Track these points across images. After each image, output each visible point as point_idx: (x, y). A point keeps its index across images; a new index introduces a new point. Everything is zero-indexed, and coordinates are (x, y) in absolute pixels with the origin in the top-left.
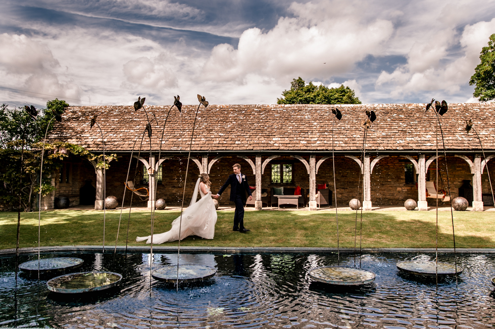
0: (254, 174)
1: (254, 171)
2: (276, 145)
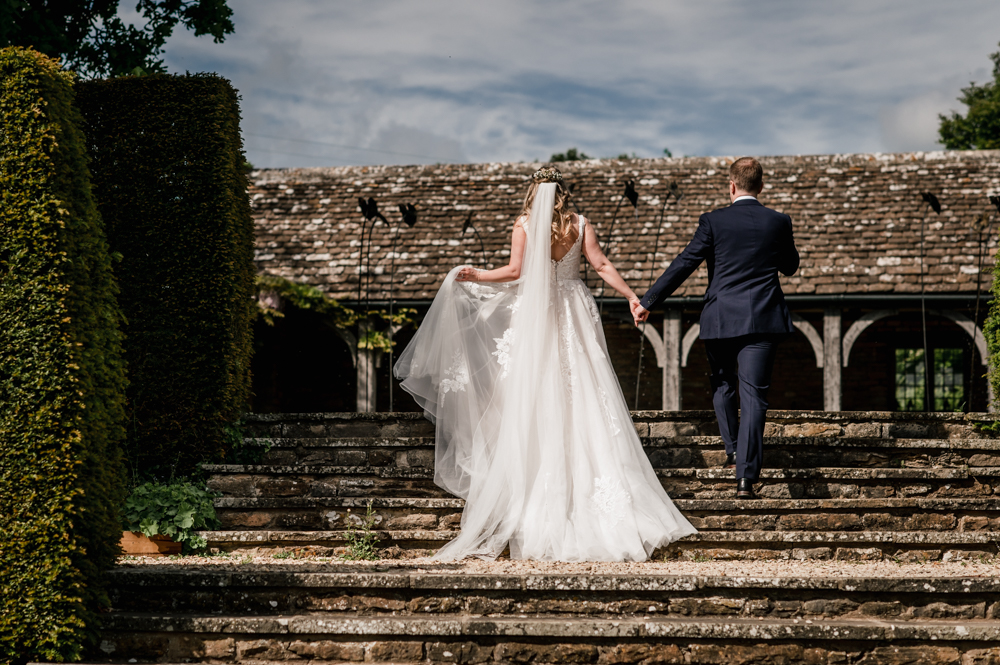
0: (820, 364)
1: (819, 356)
2: (885, 278)
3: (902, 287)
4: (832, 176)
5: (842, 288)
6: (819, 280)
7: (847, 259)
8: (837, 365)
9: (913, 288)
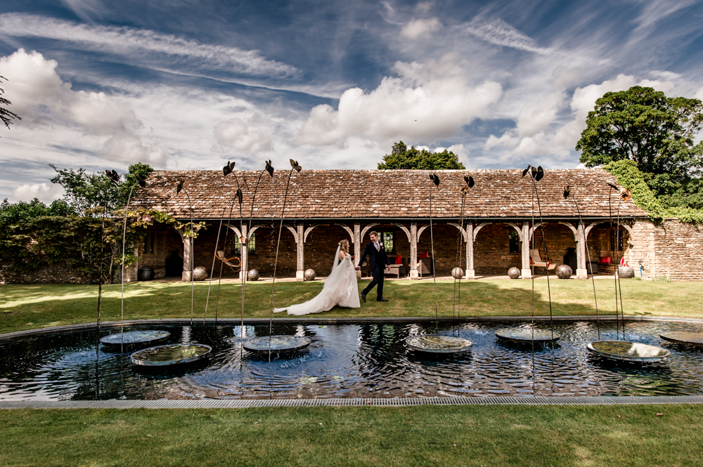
0: (353, 242)
1: (353, 239)
2: (375, 212)
3: (382, 215)
4: (355, 177)
5: (361, 215)
6: (352, 212)
7: (362, 205)
8: (359, 242)
9: (385, 215)
